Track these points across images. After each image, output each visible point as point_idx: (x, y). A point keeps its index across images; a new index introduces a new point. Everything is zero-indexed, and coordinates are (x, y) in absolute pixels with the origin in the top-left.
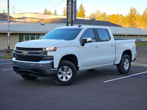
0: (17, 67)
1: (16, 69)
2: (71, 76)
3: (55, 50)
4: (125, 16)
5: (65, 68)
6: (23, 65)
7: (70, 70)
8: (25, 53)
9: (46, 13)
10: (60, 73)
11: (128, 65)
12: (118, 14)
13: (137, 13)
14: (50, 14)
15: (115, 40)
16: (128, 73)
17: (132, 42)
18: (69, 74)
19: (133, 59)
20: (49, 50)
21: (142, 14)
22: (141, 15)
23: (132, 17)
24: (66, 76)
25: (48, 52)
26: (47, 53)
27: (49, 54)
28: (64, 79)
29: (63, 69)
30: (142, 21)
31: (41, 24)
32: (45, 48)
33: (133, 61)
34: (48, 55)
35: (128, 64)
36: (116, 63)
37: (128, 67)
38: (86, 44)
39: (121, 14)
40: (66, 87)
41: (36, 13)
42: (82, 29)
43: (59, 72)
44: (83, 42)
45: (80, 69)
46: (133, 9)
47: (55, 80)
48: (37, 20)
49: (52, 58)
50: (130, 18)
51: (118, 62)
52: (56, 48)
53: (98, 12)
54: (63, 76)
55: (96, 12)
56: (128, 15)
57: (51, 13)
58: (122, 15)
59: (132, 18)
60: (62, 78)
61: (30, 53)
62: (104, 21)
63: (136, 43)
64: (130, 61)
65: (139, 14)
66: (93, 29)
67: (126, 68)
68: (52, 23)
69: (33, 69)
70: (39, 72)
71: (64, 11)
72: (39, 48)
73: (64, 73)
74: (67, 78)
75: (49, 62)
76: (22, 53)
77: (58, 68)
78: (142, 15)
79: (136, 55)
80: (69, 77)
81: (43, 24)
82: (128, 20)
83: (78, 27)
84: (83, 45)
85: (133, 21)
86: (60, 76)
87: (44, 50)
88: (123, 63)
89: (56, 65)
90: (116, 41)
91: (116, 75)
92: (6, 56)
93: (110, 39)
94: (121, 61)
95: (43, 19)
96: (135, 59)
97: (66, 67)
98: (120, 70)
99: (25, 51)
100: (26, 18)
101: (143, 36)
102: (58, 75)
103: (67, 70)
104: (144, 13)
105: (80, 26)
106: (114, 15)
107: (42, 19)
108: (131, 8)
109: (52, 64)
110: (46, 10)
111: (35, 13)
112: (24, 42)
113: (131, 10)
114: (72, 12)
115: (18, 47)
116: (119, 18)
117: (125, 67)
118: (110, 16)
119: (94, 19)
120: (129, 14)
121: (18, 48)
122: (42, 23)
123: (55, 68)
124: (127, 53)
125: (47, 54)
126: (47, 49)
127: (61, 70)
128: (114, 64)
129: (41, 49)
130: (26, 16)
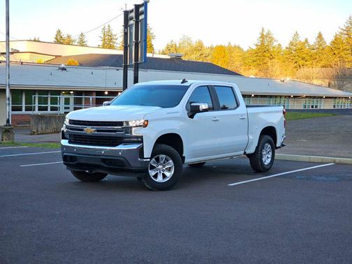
0: (71, 157)
1: (69, 160)
2: (173, 173)
3: (145, 126)
4: (245, 49)
5: (162, 159)
6: (85, 153)
7: (171, 161)
8: (89, 130)
9: (60, 40)
10: (152, 168)
11: (270, 156)
12: (230, 44)
13: (275, 44)
14: (69, 42)
15: (247, 106)
16: (270, 171)
17: (277, 112)
18: (169, 170)
19: (278, 144)
20: (134, 125)
21: (288, 46)
22: (284, 48)
23: (264, 53)
24: (164, 173)
25: (133, 129)
26: (131, 131)
27: (135, 132)
28: (160, 179)
29: (158, 160)
30: (287, 62)
31: (59, 68)
32: (127, 123)
33: (279, 147)
34: (134, 134)
35: (271, 153)
36: (248, 152)
37: (270, 160)
38: (197, 114)
39: (237, 45)
40: (164, 192)
41: (35, 41)
42: (188, 87)
43: (151, 165)
44: (193, 111)
45: (187, 160)
46: (265, 34)
47: (143, 181)
48: (44, 59)
49: (140, 140)
50: (259, 54)
51: (251, 150)
52: (147, 121)
53: (186, 40)
54: (157, 173)
55: (181, 39)
56: (254, 47)
57: (74, 41)
58: (239, 48)
59: (264, 56)
60: (156, 176)
61: (98, 131)
62: (200, 61)
63: (284, 113)
64: (274, 148)
65: (280, 45)
66: (207, 86)
67: (267, 161)
68: (81, 65)
69: (104, 160)
70: (116, 165)
71: (102, 36)
72: (116, 122)
73: (160, 167)
74: (164, 176)
75: (135, 147)
76: (82, 130)
77: (151, 158)
78: (287, 48)
79: (285, 136)
80: (169, 174)
81: (64, 69)
82: (255, 59)
83: (182, 83)
84: (192, 117)
85: (265, 61)
86: (152, 173)
87: (125, 125)
88: (261, 151)
89: (147, 153)
90: (248, 109)
91: (248, 174)
92: (2, 140)
93: (238, 106)
94: (257, 148)
95: (60, 56)
96: (283, 145)
97: (164, 156)
98: (255, 164)
99: (89, 128)
100: (18, 52)
101: (290, 97)
102: (150, 171)
103: (164, 163)
104: (291, 44)
105: (184, 81)
106: (222, 47)
107: (57, 56)
108: (261, 30)
109: (141, 150)
110: (59, 32)
111: (32, 39)
112: (83, 110)
113: (262, 36)
114: (137, 45)
115: (73, 120)
116: (233, 54)
117: (264, 160)
118: (212, 48)
119: (179, 58)
120: (257, 45)
121: (72, 122)
122: (63, 66)
123: (145, 157)
124: (269, 132)
125: (131, 133)
126: (131, 124)
127: (154, 163)
128: (245, 153)
129: (120, 123)
130: (18, 49)
